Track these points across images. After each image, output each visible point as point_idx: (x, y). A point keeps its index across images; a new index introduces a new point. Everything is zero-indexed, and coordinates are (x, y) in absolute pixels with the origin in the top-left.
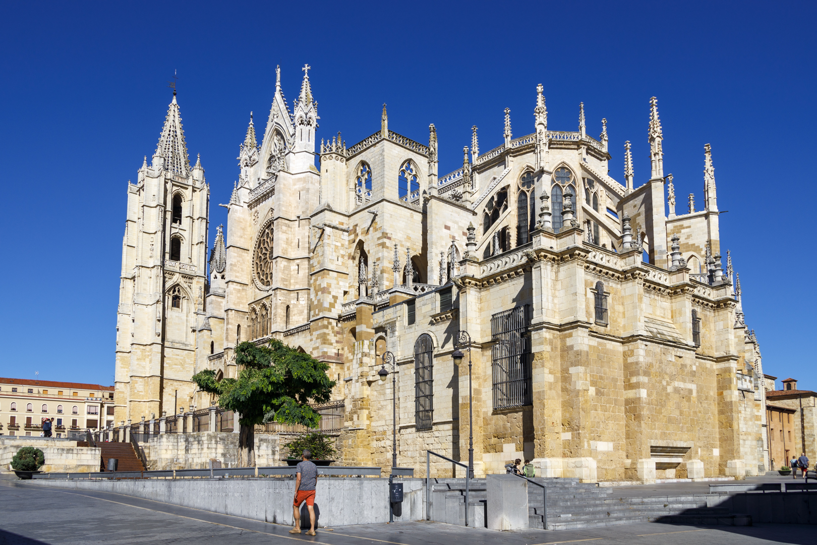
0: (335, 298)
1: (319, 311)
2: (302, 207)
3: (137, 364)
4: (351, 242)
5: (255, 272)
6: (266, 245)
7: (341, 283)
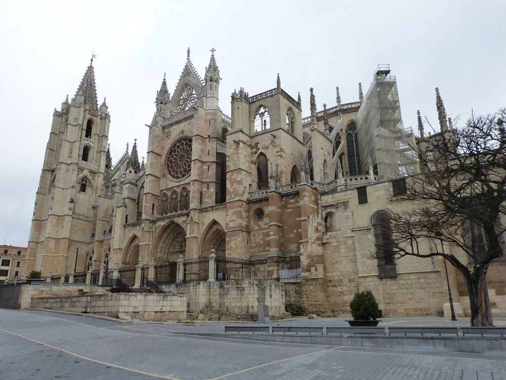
0: (245, 187)
1: (235, 196)
2: (212, 130)
3: (52, 229)
4: (254, 153)
5: (167, 169)
6: (176, 153)
7: (248, 179)
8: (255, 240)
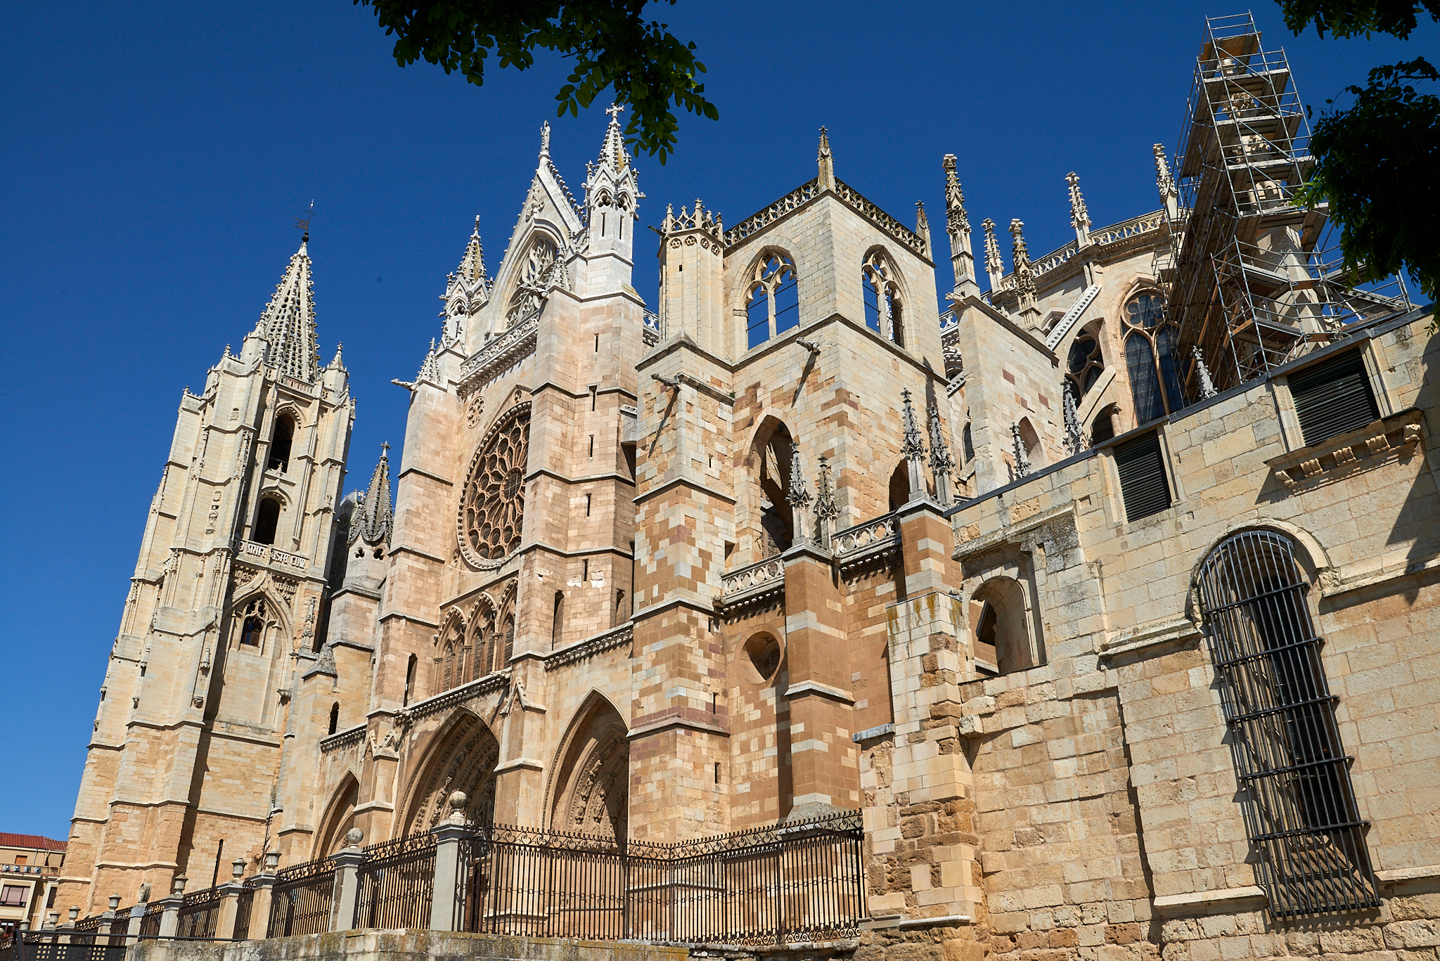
0: (705, 556)
1: (663, 589)
2: (603, 367)
3: (135, 773)
4: (741, 425)
5: (466, 530)
6: (498, 468)
7: (719, 522)
8: (749, 764)
